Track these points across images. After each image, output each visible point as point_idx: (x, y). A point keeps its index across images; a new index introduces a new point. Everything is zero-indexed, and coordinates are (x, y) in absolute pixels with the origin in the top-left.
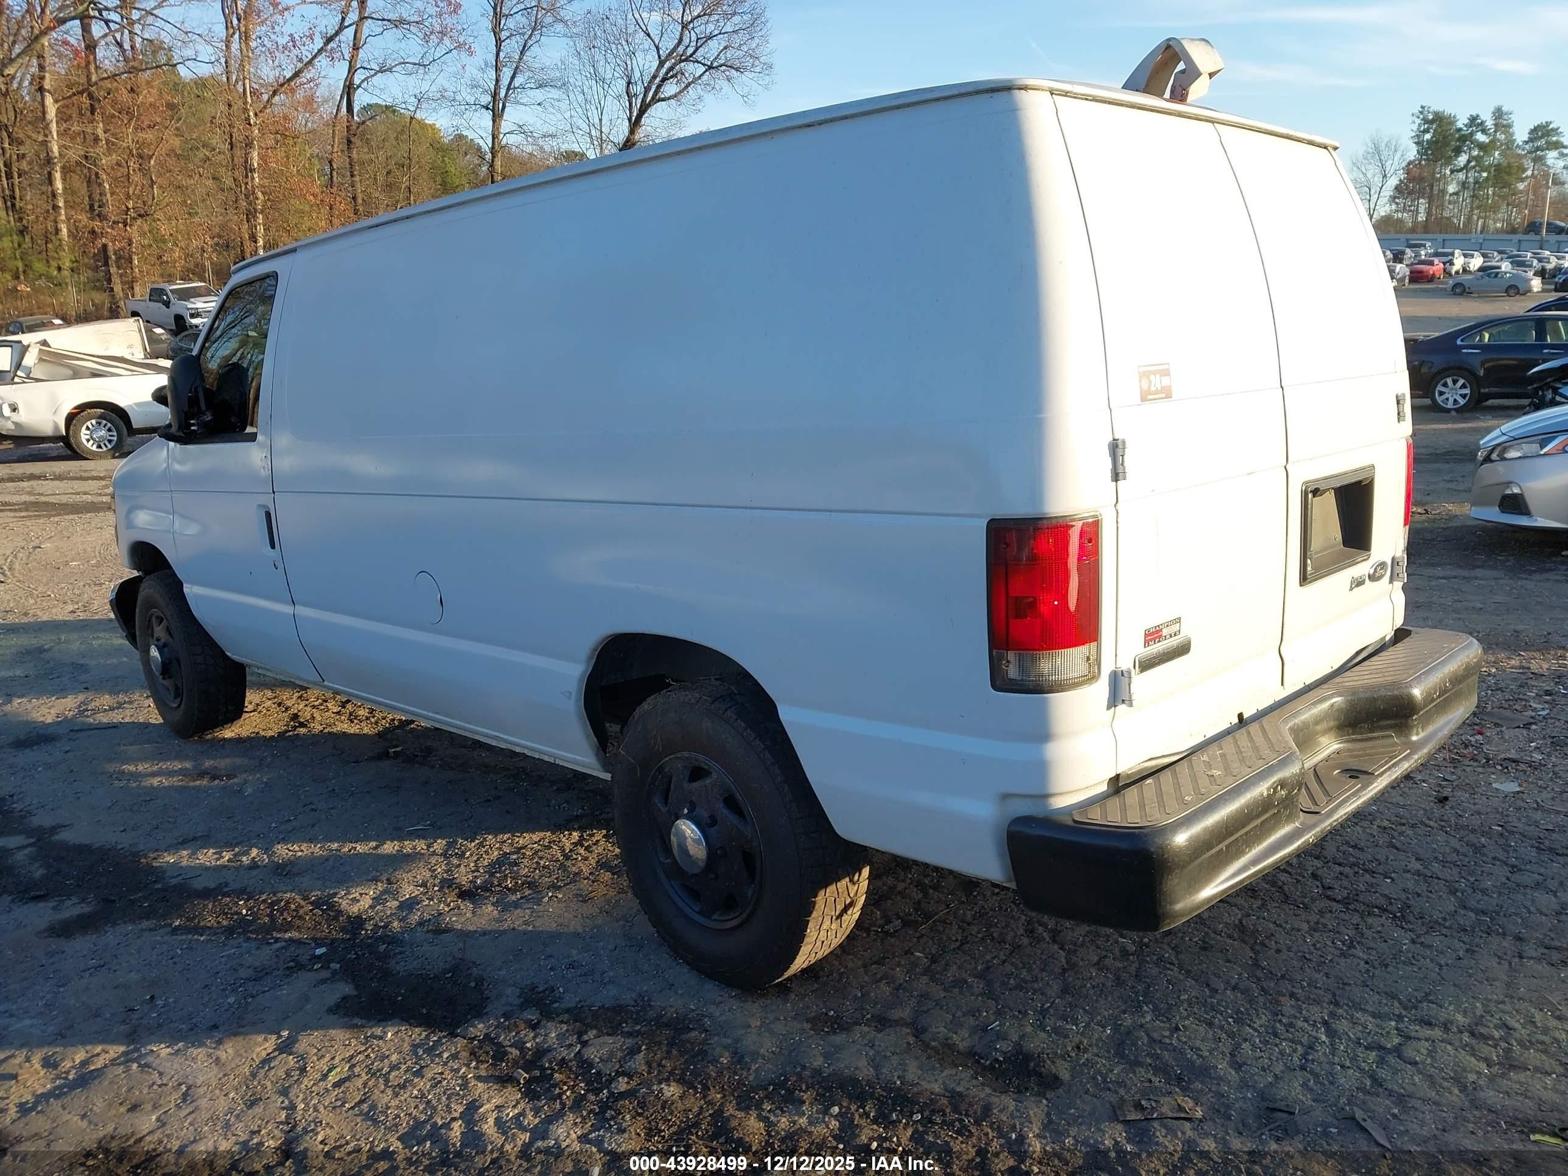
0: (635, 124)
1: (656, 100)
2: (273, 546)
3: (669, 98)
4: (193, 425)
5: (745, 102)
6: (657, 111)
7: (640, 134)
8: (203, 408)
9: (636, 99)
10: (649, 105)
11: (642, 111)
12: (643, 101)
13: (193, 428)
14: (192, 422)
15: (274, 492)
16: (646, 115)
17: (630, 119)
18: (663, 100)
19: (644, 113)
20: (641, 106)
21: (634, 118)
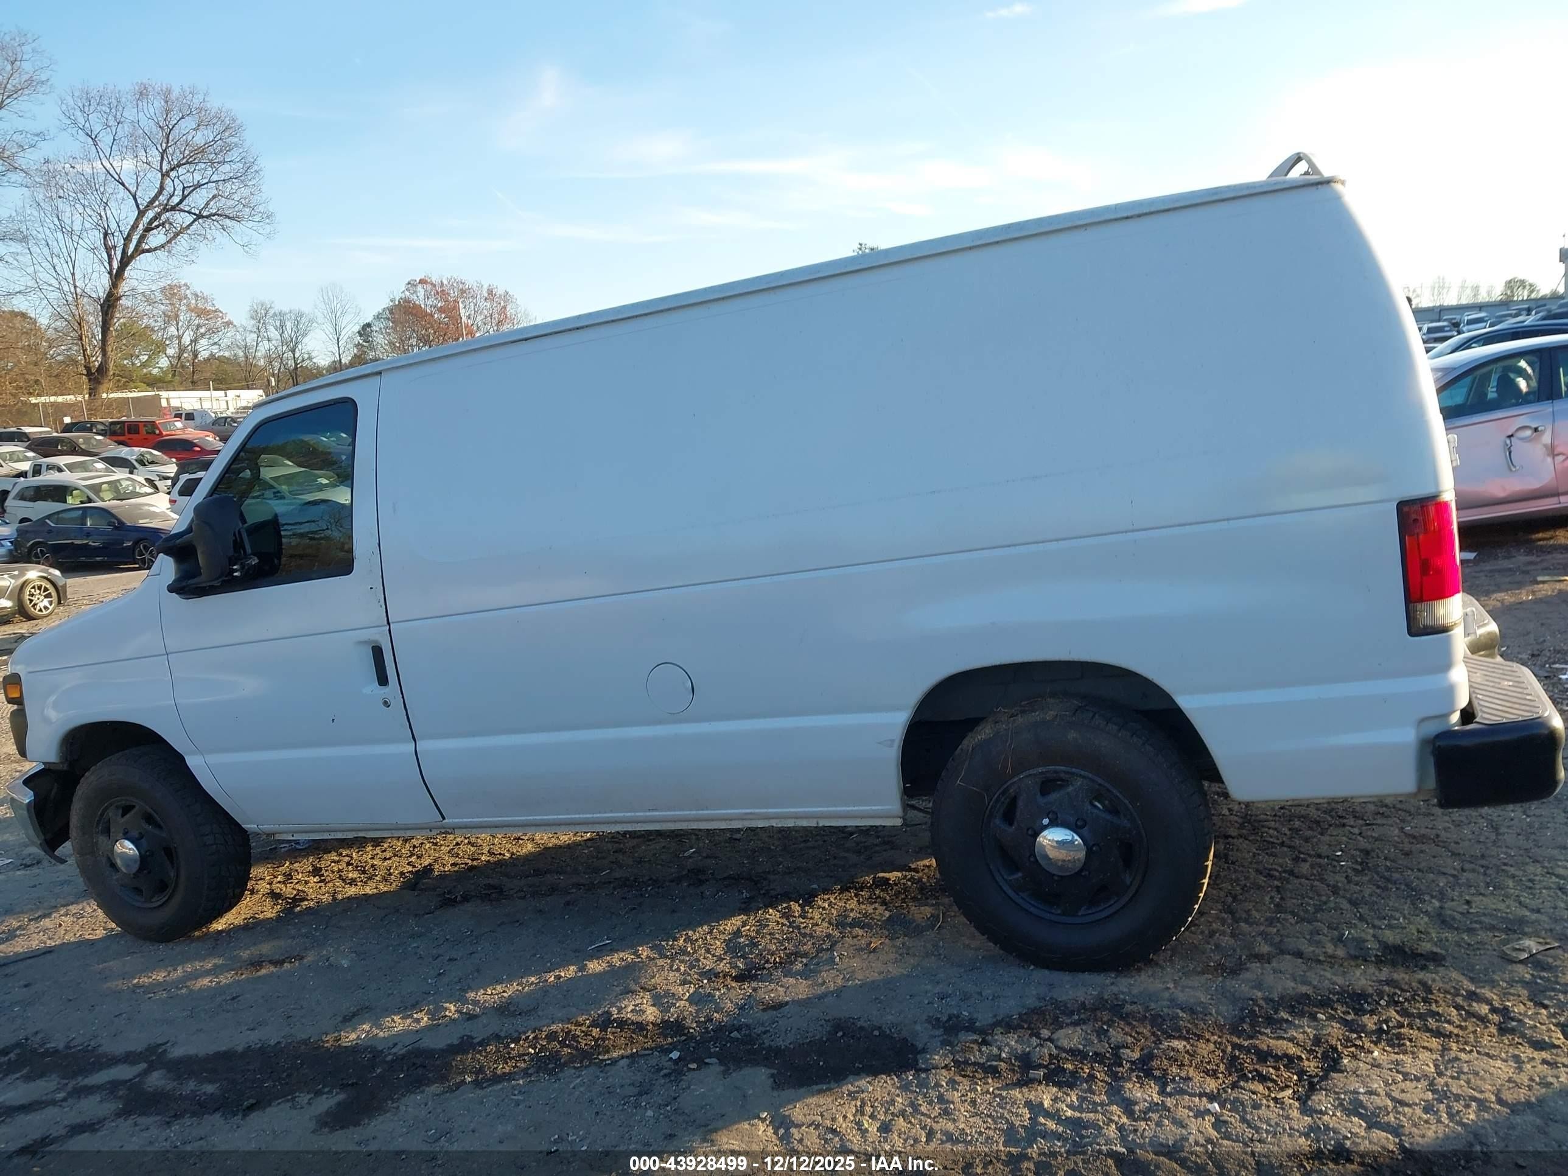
0: (117, 277)
1: (139, 250)
2: (383, 680)
3: (156, 249)
4: (236, 571)
5: (247, 252)
6: (142, 261)
7: (124, 287)
8: (249, 551)
9: (115, 251)
10: (132, 257)
11: (125, 261)
12: (124, 252)
13: (235, 574)
14: (235, 567)
15: (389, 623)
16: (129, 268)
17: (110, 273)
18: (148, 251)
19: (127, 266)
20: (122, 258)
21: (115, 271)
